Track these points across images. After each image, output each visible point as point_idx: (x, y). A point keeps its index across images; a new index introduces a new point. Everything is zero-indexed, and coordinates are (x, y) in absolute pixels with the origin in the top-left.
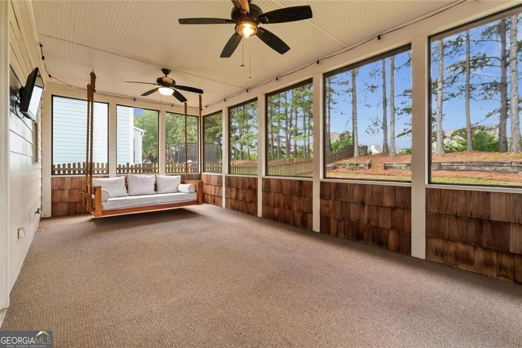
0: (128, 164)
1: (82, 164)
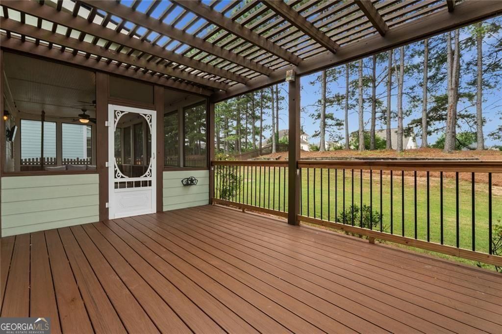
0: (78, 159)
1: (53, 159)
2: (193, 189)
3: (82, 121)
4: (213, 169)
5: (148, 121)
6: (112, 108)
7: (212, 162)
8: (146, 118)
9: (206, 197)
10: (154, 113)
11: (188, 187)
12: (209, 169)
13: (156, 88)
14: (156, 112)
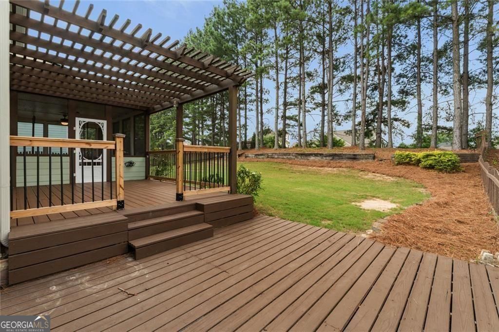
2: (133, 169)
3: (63, 123)
4: (148, 157)
5: (101, 127)
6: (78, 120)
7: (147, 152)
8: (100, 125)
9: (143, 174)
10: (105, 122)
11: (129, 167)
12: (146, 157)
13: (107, 107)
14: (106, 121)
